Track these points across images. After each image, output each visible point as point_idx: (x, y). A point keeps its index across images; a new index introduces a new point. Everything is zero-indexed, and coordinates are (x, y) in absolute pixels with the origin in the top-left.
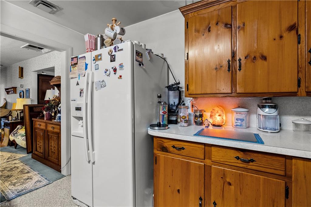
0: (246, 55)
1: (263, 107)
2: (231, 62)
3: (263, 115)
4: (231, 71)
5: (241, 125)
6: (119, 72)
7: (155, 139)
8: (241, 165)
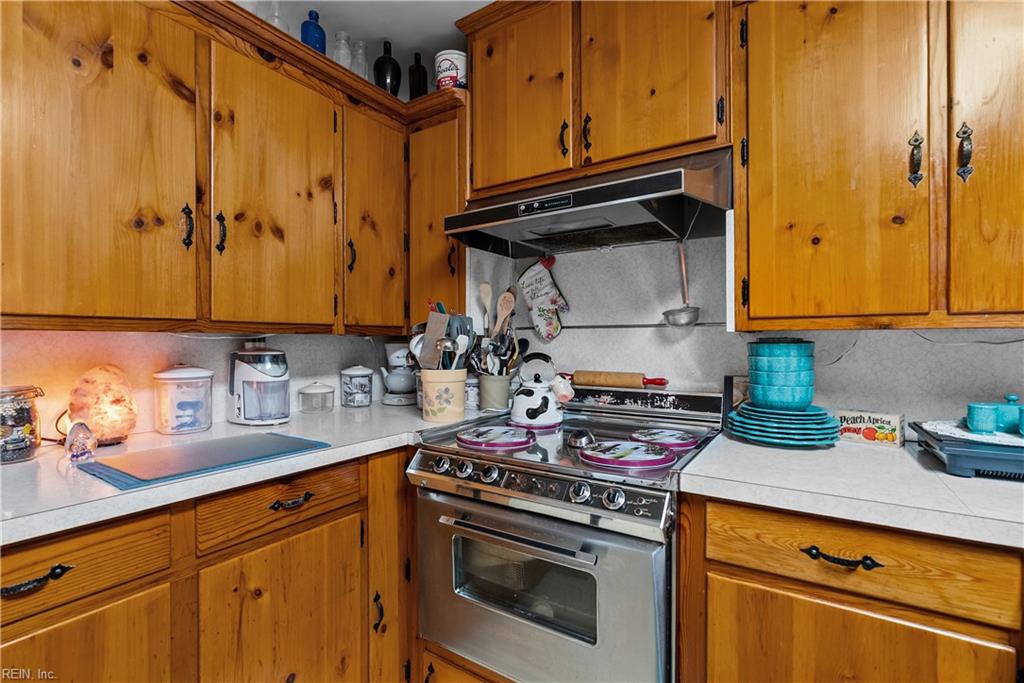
0: (237, 211)
1: (254, 361)
2: (192, 217)
3: (257, 383)
5: (192, 424)
8: (285, 522)
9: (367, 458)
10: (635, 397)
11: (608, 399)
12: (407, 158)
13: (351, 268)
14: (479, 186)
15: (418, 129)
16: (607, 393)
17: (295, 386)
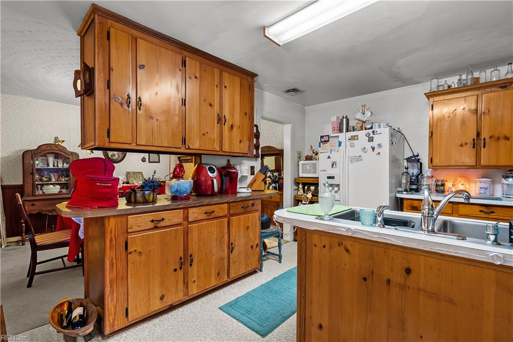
0: (490, 136)
1: (506, 177)
2: (475, 141)
3: (506, 184)
4: (475, 148)
5: (484, 193)
6: (377, 150)
7: (404, 201)
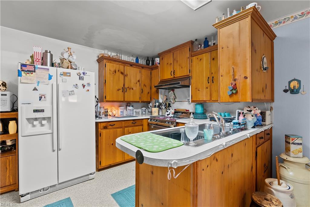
0: (128, 87)
2: (123, 88)
3: (130, 109)
4: (123, 92)
5: (122, 114)
7: (99, 124)
8: (133, 125)
9: (143, 119)
10: (184, 113)
11: (181, 113)
12: (151, 74)
13: (142, 93)
14: (161, 79)
15: (153, 70)
16: (181, 112)
17: (135, 110)
